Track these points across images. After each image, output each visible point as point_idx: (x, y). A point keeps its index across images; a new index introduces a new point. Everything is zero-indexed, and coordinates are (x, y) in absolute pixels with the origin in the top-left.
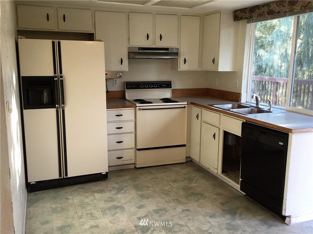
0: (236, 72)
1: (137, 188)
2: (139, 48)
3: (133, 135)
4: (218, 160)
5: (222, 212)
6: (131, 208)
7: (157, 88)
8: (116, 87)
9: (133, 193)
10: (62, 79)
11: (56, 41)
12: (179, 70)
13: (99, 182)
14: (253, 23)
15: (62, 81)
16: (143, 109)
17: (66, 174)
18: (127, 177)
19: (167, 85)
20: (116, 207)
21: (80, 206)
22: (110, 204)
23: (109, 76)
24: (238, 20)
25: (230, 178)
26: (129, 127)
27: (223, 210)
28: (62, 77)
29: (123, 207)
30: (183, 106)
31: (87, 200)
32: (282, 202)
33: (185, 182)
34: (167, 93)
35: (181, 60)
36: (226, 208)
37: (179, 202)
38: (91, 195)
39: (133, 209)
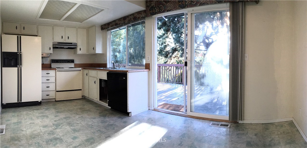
0: (104, 54)
1: (55, 109)
2: (58, 42)
3: (55, 84)
4: (97, 94)
5: (99, 116)
6: (52, 117)
7: (67, 63)
8: (47, 62)
9: (53, 111)
10: (21, 53)
11: (19, 36)
12: (77, 53)
13: (37, 106)
14: (110, 31)
15: (21, 54)
16: (59, 71)
17: (21, 101)
18: (51, 105)
19: (72, 61)
20: (44, 116)
21: (26, 115)
22: (41, 115)
23: (44, 56)
24: (103, 30)
25: (103, 102)
26: (52, 80)
27: (100, 116)
28: (21, 52)
29: (48, 116)
30: (80, 70)
31: (30, 113)
32: (127, 106)
33: (81, 106)
34: (72, 65)
35: (78, 49)
36: (101, 115)
37: (77, 114)
38: (32, 111)
39: (53, 117)
